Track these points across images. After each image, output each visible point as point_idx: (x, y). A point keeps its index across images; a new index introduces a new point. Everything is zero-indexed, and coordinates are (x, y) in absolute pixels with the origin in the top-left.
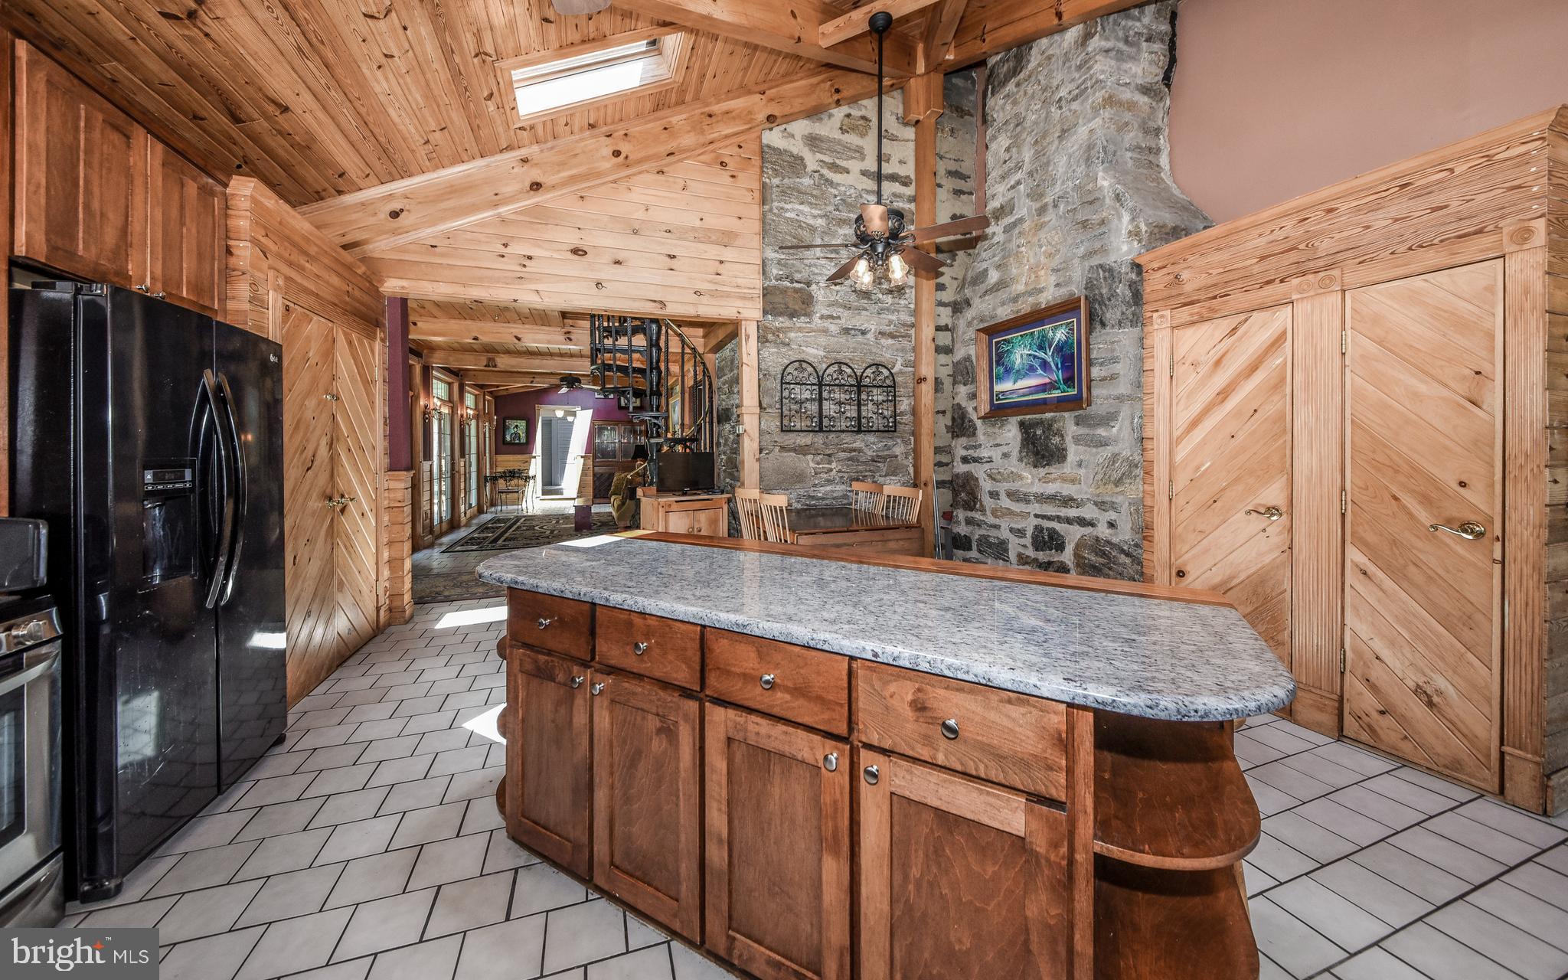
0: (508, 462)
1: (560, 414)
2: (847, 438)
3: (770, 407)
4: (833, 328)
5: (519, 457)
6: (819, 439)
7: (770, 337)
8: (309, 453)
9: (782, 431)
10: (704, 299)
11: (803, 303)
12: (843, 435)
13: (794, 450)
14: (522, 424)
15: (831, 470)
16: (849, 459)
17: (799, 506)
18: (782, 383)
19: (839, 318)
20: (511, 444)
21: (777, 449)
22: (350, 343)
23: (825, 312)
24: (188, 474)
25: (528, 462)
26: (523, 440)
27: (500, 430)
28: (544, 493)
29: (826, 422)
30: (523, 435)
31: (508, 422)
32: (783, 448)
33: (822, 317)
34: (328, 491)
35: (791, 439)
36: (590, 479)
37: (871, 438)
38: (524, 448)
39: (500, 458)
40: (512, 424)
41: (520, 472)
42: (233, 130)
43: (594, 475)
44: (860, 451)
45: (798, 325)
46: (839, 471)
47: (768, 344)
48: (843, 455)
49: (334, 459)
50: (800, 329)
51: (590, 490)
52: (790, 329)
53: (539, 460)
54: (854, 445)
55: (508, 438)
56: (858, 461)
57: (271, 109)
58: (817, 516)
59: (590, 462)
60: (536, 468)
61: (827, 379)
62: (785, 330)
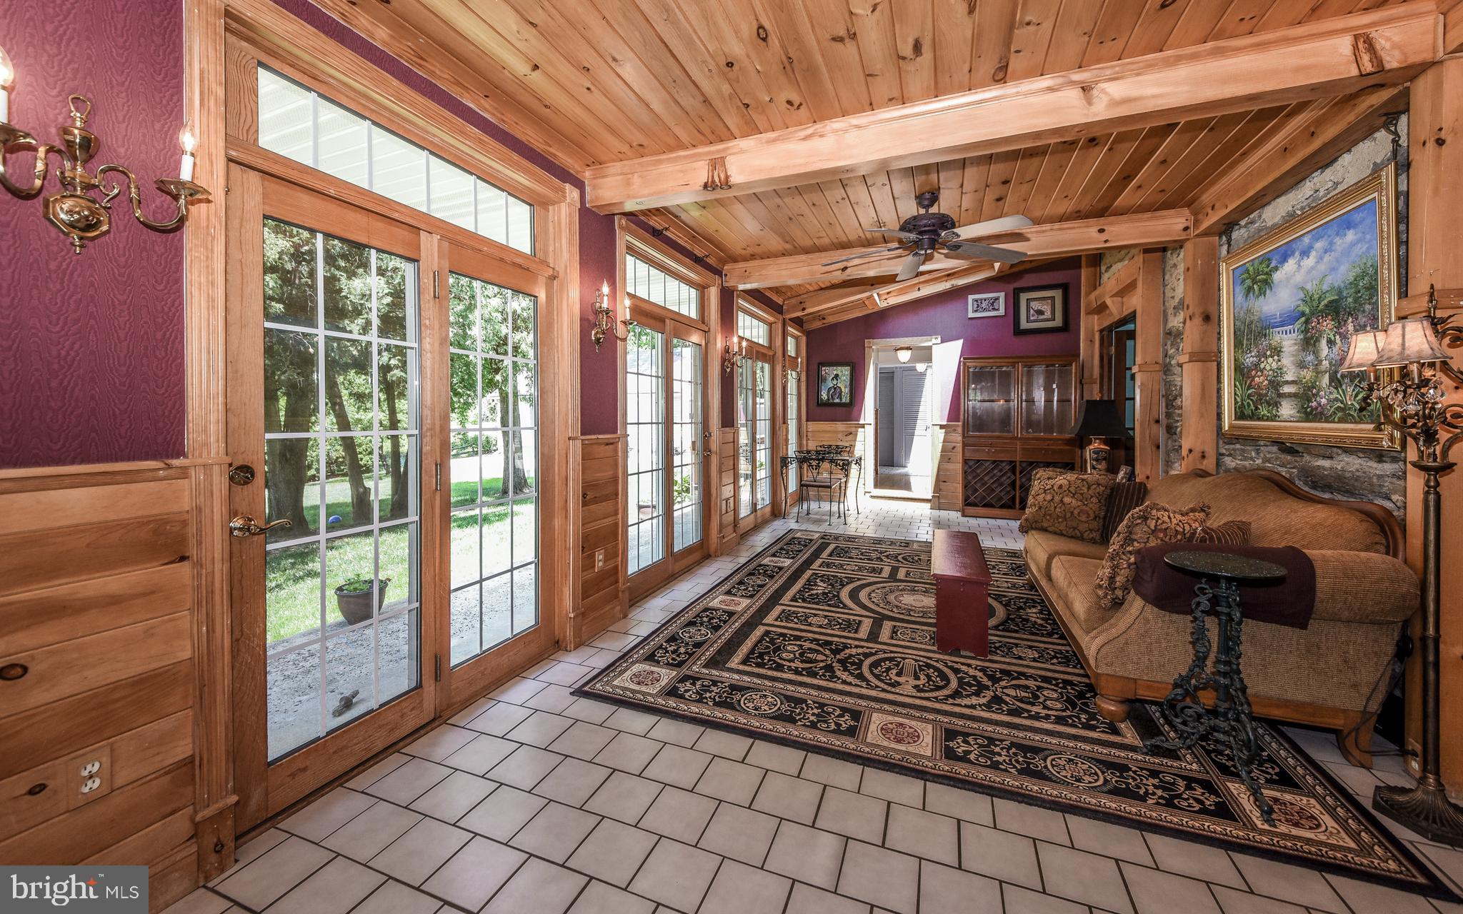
0: (823, 432)
1: (904, 356)
5: (840, 426)
14: (844, 372)
20: (828, 404)
25: (852, 434)
26: (846, 399)
27: (813, 380)
28: (878, 484)
30: (845, 390)
31: (825, 370)
36: (957, 467)
38: (847, 410)
39: (812, 426)
40: (829, 372)
41: (839, 450)
43: (966, 461)
51: (957, 488)
53: (870, 431)
55: (824, 396)
59: (958, 437)
60: (865, 444)
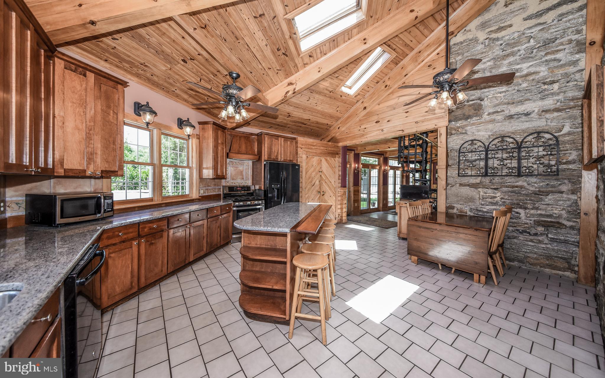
2: (510, 180)
3: (453, 165)
4: (499, 117)
6: (487, 180)
7: (453, 132)
8: (313, 183)
9: (459, 176)
10: (419, 125)
11: (475, 110)
12: (506, 178)
13: (468, 185)
15: (495, 197)
16: (512, 192)
17: (472, 214)
18: (459, 153)
19: (503, 111)
21: (458, 185)
22: (326, 160)
23: (491, 111)
24: (279, 186)
29: (489, 171)
32: (461, 185)
33: (489, 114)
34: (319, 191)
35: (465, 180)
37: (533, 180)
42: (306, 126)
44: (522, 187)
45: (472, 122)
46: (502, 198)
47: (452, 136)
48: (505, 189)
49: (321, 184)
50: (473, 124)
52: (466, 126)
54: (517, 184)
56: (520, 193)
57: (307, 121)
58: (483, 221)
61: (492, 147)
62: (462, 127)
